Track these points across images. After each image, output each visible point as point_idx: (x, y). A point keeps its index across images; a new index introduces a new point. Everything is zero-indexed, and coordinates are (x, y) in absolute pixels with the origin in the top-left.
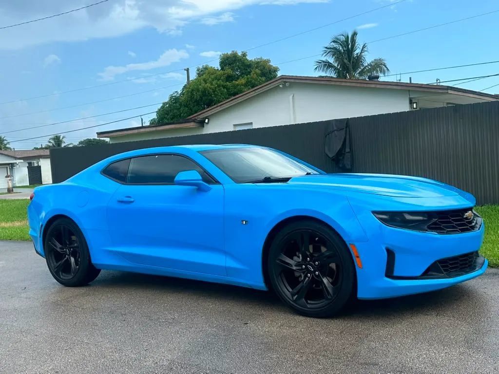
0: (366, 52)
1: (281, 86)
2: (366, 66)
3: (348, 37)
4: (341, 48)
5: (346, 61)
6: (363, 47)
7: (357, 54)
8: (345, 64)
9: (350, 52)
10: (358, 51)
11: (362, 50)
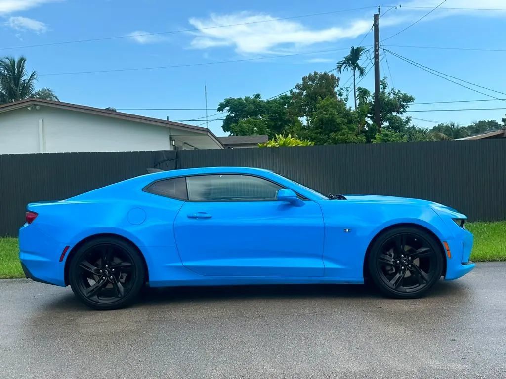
0: (35, 80)
1: (29, 108)
2: (34, 95)
3: (14, 62)
4: (6, 72)
5: (13, 86)
6: (33, 74)
7: (25, 80)
8: (11, 88)
9: (17, 77)
10: (25, 78)
11: (31, 77)
